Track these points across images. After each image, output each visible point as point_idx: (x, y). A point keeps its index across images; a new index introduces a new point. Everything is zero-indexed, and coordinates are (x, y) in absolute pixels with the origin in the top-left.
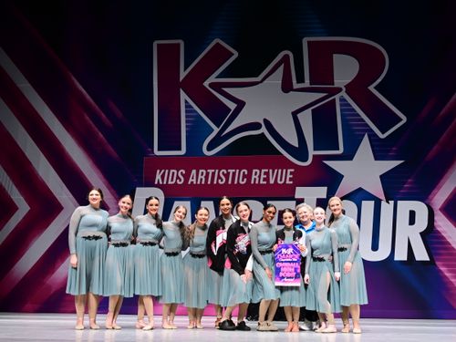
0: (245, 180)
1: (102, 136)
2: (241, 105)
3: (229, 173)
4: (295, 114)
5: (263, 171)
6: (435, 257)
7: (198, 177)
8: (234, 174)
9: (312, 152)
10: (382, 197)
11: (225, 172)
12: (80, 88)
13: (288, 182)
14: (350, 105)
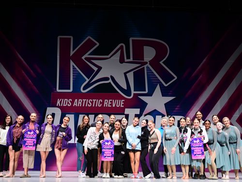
0: (101, 105)
1: (30, 81)
2: (100, 68)
3: (93, 101)
4: (125, 74)
5: (110, 100)
7: (78, 103)
8: (96, 102)
9: (133, 92)
10: (166, 114)
11: (91, 101)
12: (21, 58)
13: (121, 106)
14: (151, 70)
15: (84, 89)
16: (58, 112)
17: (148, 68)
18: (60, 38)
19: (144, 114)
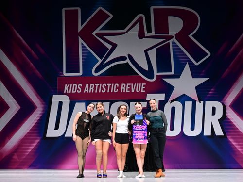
0: (117, 90)
1: (32, 65)
2: (114, 46)
3: (107, 86)
4: (146, 51)
5: (128, 84)
6: (227, 134)
7: (89, 88)
8: (111, 86)
9: (156, 74)
10: (197, 99)
11: (106, 85)
12: (19, 36)
13: (142, 91)
14: (178, 46)
15: (96, 71)
16: (66, 100)
17: (173, 43)
18: (65, 10)
19: (170, 99)
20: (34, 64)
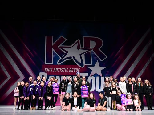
0: (68, 71)
2: (67, 52)
4: (80, 55)
5: (72, 69)
7: (56, 70)
8: (65, 69)
9: (84, 64)
10: (102, 76)
11: (63, 69)
12: (26, 47)
14: (94, 53)
15: (59, 63)
16: (45, 75)
17: (92, 52)
18: (47, 37)
19: (90, 76)
20: (32, 59)
